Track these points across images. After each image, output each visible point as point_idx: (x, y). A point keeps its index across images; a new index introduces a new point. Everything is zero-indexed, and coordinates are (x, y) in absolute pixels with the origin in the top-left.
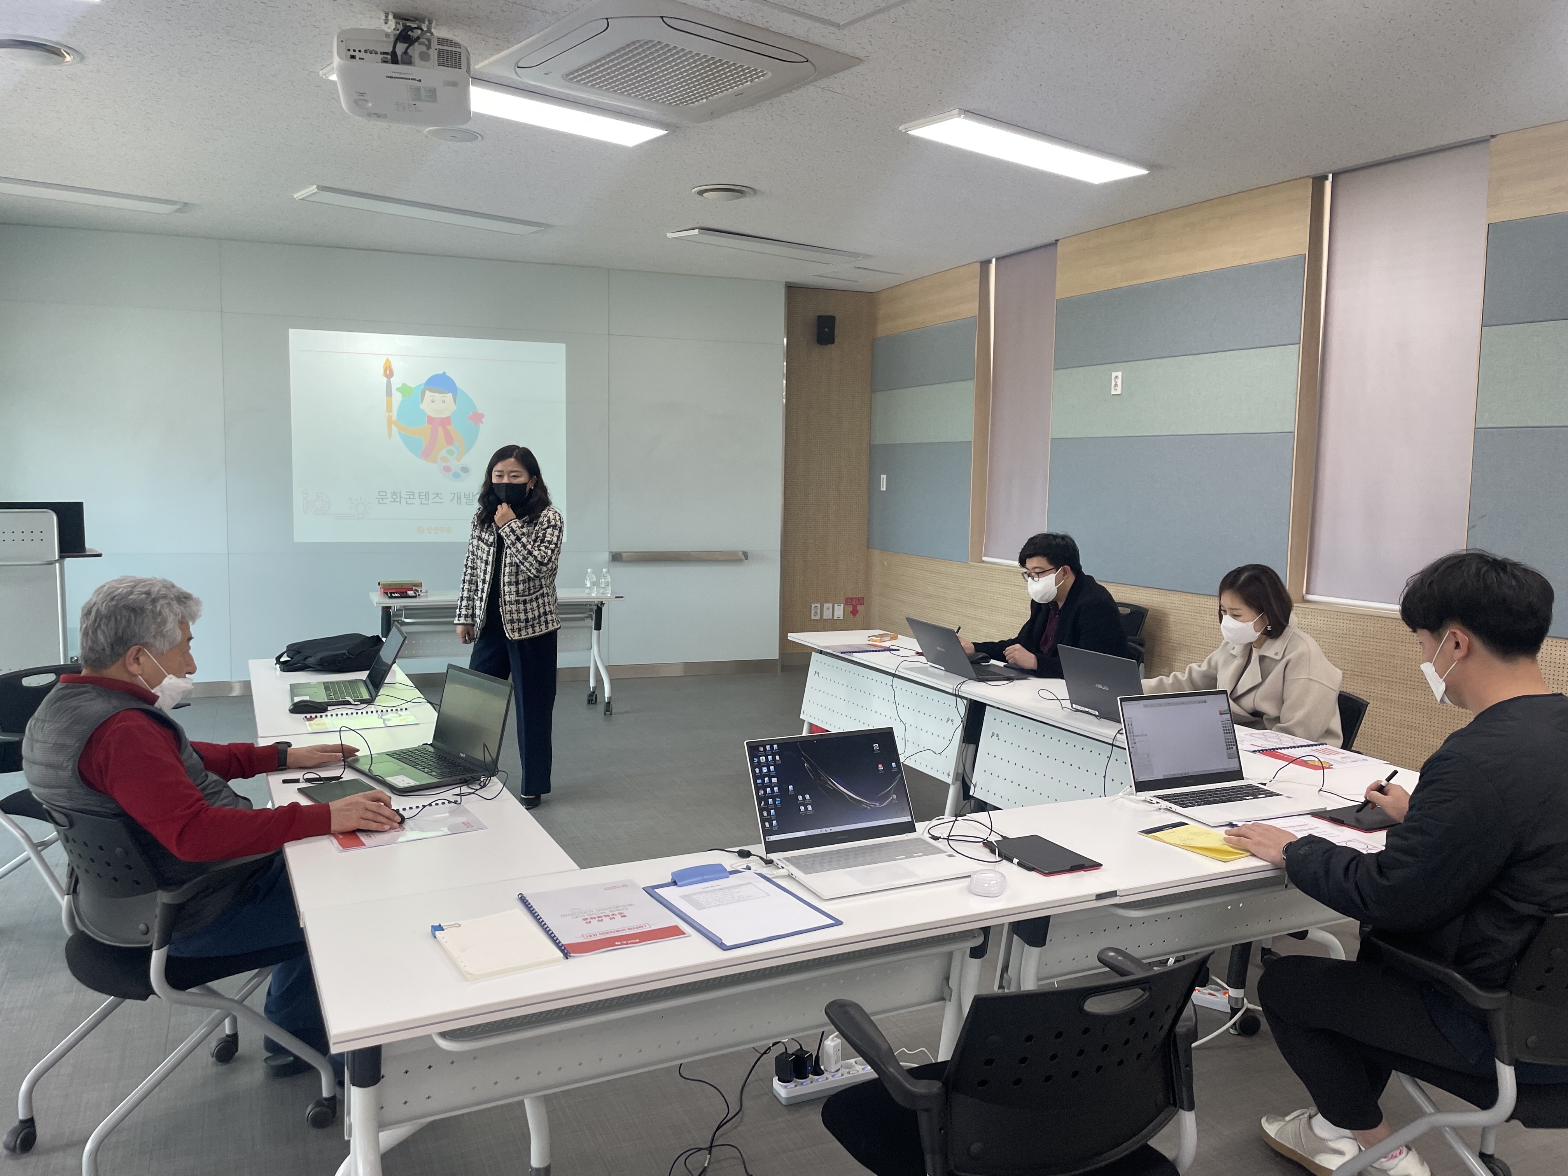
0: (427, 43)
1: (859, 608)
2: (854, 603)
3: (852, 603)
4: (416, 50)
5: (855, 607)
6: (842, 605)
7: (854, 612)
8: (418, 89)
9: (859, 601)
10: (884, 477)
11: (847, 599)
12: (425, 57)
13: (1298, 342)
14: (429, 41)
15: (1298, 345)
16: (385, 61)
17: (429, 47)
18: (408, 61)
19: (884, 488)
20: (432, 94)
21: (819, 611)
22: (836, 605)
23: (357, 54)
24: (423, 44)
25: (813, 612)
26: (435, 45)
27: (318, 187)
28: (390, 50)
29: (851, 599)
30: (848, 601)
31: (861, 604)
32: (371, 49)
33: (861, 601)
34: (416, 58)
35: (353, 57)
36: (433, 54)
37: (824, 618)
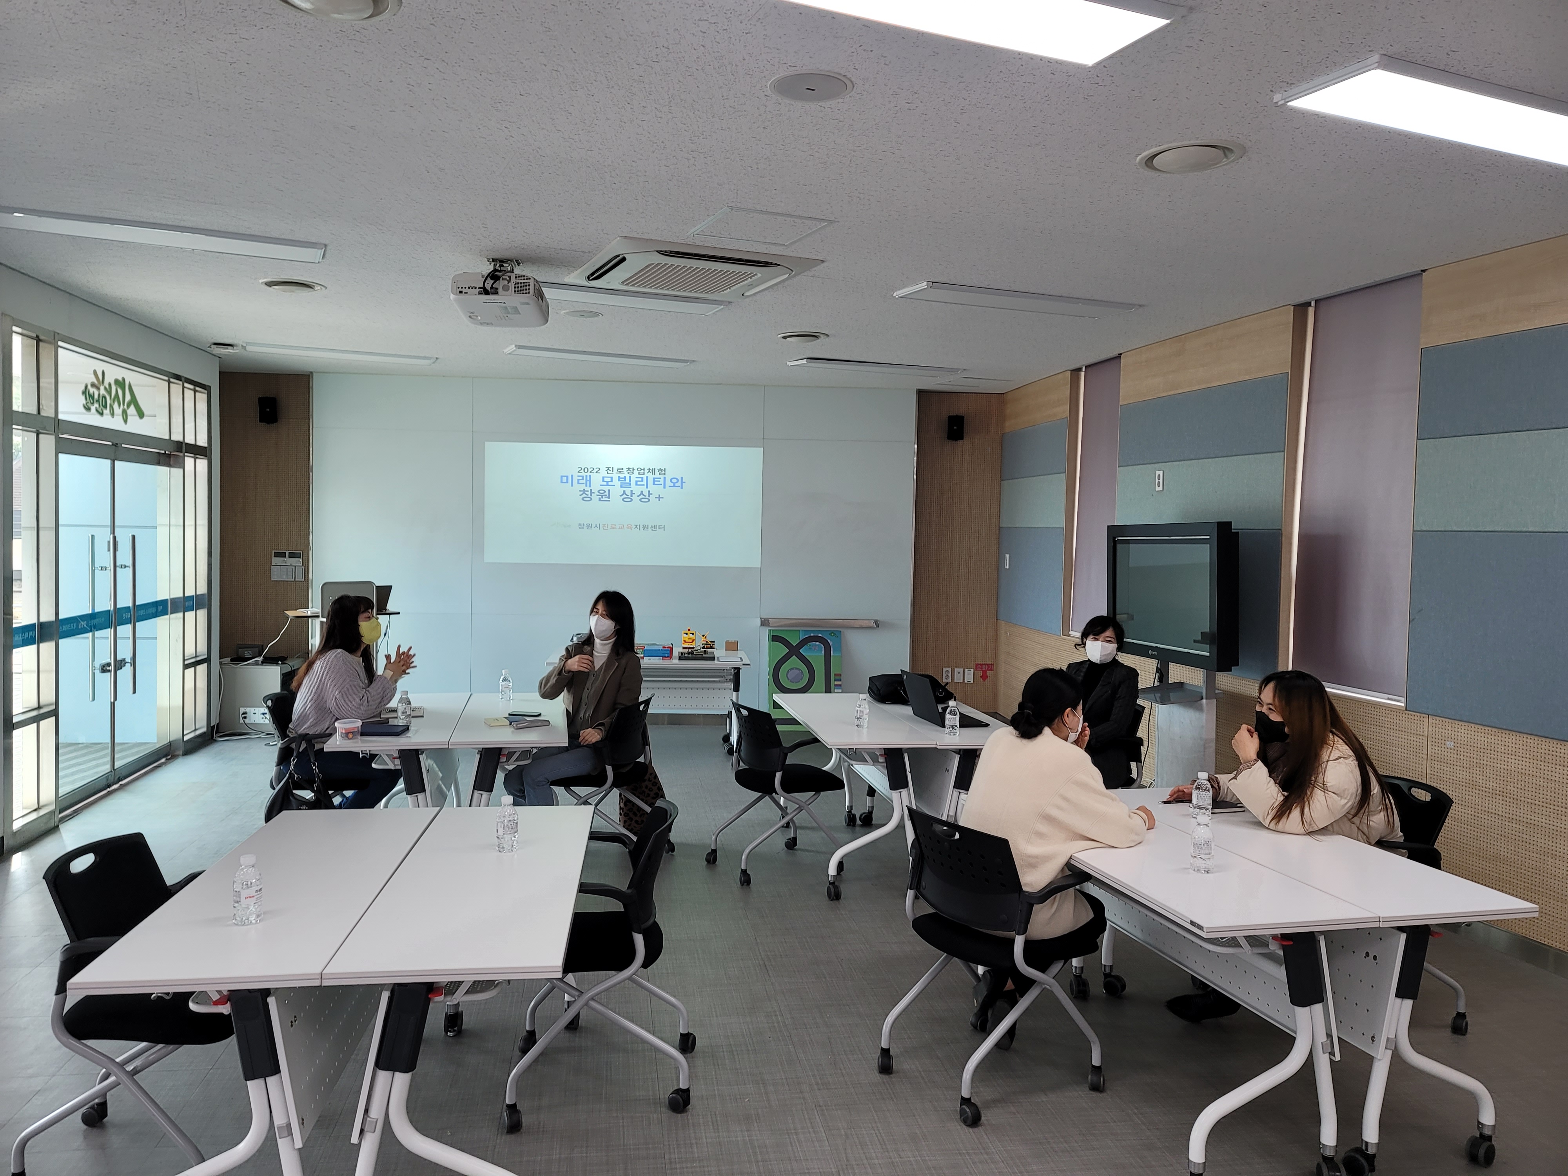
0: (508, 279)
1: (989, 673)
2: (984, 669)
3: (982, 668)
4: (500, 284)
5: (984, 672)
6: (972, 670)
7: (984, 677)
8: (506, 308)
9: (989, 667)
10: (1007, 556)
11: (977, 665)
12: (506, 288)
13: (1282, 449)
14: (510, 277)
15: (1283, 453)
16: (480, 293)
17: (509, 281)
18: (495, 292)
19: (1007, 567)
20: (516, 310)
21: (950, 675)
22: (966, 670)
23: (464, 290)
24: (505, 279)
25: (944, 675)
26: (513, 279)
27: (516, 346)
28: (482, 286)
29: (981, 665)
30: (978, 667)
31: (991, 670)
32: (472, 286)
33: (991, 667)
34: (500, 290)
35: (461, 292)
36: (512, 286)
37: (955, 681)
